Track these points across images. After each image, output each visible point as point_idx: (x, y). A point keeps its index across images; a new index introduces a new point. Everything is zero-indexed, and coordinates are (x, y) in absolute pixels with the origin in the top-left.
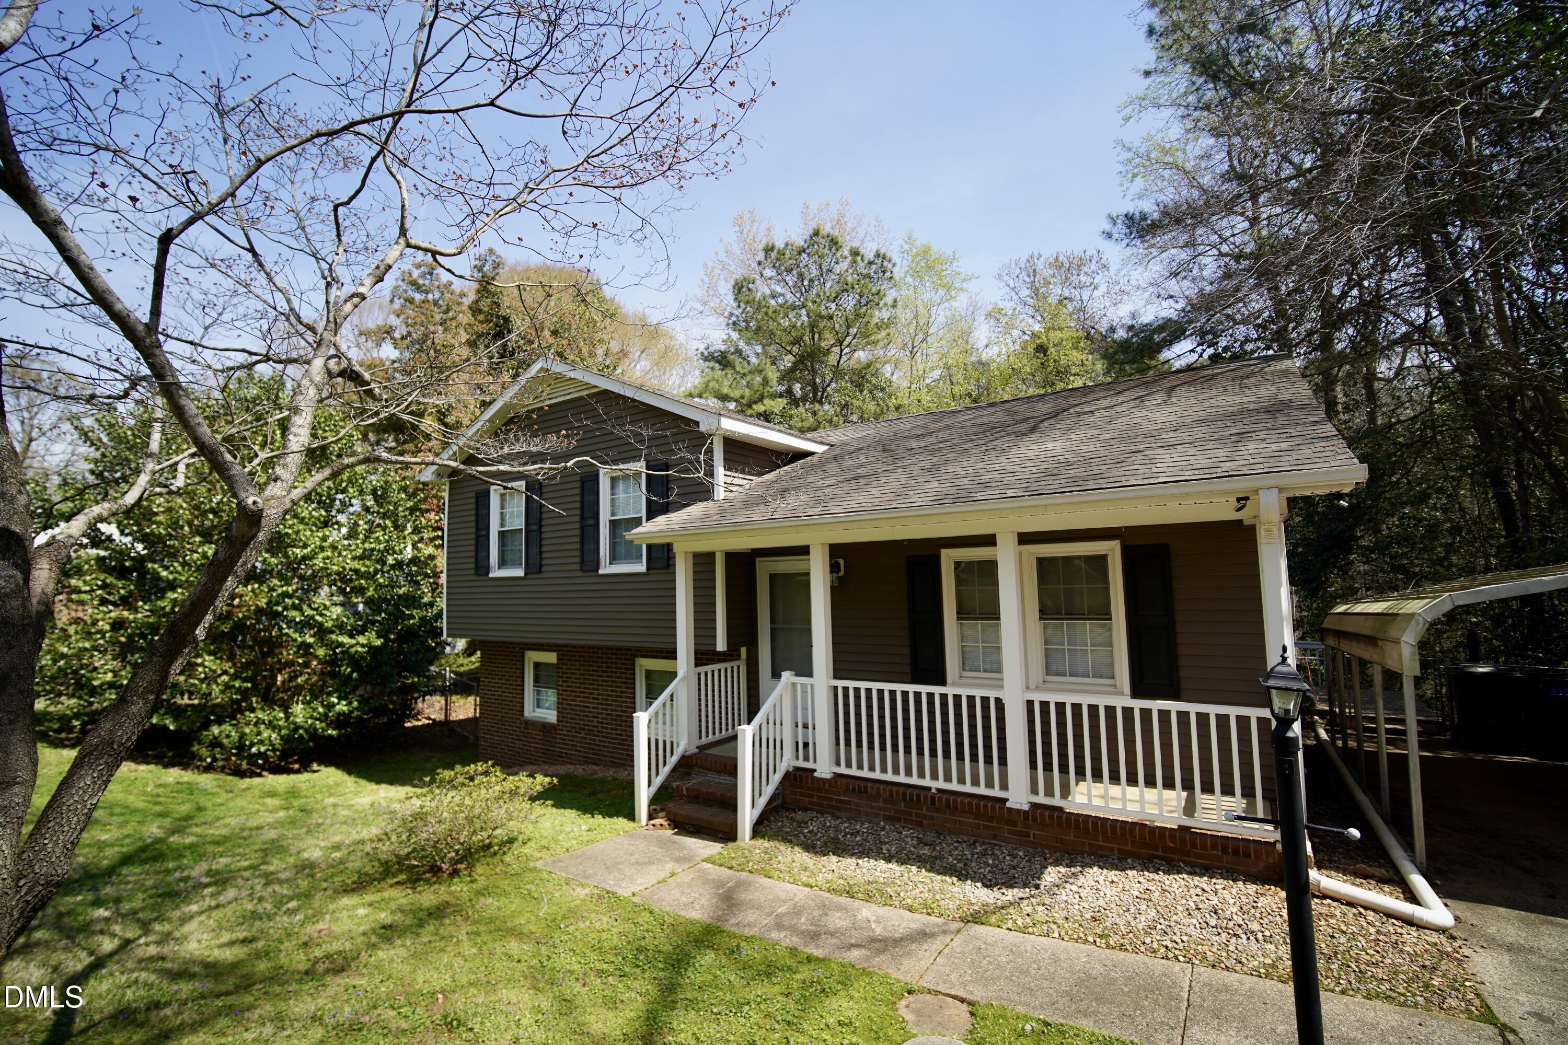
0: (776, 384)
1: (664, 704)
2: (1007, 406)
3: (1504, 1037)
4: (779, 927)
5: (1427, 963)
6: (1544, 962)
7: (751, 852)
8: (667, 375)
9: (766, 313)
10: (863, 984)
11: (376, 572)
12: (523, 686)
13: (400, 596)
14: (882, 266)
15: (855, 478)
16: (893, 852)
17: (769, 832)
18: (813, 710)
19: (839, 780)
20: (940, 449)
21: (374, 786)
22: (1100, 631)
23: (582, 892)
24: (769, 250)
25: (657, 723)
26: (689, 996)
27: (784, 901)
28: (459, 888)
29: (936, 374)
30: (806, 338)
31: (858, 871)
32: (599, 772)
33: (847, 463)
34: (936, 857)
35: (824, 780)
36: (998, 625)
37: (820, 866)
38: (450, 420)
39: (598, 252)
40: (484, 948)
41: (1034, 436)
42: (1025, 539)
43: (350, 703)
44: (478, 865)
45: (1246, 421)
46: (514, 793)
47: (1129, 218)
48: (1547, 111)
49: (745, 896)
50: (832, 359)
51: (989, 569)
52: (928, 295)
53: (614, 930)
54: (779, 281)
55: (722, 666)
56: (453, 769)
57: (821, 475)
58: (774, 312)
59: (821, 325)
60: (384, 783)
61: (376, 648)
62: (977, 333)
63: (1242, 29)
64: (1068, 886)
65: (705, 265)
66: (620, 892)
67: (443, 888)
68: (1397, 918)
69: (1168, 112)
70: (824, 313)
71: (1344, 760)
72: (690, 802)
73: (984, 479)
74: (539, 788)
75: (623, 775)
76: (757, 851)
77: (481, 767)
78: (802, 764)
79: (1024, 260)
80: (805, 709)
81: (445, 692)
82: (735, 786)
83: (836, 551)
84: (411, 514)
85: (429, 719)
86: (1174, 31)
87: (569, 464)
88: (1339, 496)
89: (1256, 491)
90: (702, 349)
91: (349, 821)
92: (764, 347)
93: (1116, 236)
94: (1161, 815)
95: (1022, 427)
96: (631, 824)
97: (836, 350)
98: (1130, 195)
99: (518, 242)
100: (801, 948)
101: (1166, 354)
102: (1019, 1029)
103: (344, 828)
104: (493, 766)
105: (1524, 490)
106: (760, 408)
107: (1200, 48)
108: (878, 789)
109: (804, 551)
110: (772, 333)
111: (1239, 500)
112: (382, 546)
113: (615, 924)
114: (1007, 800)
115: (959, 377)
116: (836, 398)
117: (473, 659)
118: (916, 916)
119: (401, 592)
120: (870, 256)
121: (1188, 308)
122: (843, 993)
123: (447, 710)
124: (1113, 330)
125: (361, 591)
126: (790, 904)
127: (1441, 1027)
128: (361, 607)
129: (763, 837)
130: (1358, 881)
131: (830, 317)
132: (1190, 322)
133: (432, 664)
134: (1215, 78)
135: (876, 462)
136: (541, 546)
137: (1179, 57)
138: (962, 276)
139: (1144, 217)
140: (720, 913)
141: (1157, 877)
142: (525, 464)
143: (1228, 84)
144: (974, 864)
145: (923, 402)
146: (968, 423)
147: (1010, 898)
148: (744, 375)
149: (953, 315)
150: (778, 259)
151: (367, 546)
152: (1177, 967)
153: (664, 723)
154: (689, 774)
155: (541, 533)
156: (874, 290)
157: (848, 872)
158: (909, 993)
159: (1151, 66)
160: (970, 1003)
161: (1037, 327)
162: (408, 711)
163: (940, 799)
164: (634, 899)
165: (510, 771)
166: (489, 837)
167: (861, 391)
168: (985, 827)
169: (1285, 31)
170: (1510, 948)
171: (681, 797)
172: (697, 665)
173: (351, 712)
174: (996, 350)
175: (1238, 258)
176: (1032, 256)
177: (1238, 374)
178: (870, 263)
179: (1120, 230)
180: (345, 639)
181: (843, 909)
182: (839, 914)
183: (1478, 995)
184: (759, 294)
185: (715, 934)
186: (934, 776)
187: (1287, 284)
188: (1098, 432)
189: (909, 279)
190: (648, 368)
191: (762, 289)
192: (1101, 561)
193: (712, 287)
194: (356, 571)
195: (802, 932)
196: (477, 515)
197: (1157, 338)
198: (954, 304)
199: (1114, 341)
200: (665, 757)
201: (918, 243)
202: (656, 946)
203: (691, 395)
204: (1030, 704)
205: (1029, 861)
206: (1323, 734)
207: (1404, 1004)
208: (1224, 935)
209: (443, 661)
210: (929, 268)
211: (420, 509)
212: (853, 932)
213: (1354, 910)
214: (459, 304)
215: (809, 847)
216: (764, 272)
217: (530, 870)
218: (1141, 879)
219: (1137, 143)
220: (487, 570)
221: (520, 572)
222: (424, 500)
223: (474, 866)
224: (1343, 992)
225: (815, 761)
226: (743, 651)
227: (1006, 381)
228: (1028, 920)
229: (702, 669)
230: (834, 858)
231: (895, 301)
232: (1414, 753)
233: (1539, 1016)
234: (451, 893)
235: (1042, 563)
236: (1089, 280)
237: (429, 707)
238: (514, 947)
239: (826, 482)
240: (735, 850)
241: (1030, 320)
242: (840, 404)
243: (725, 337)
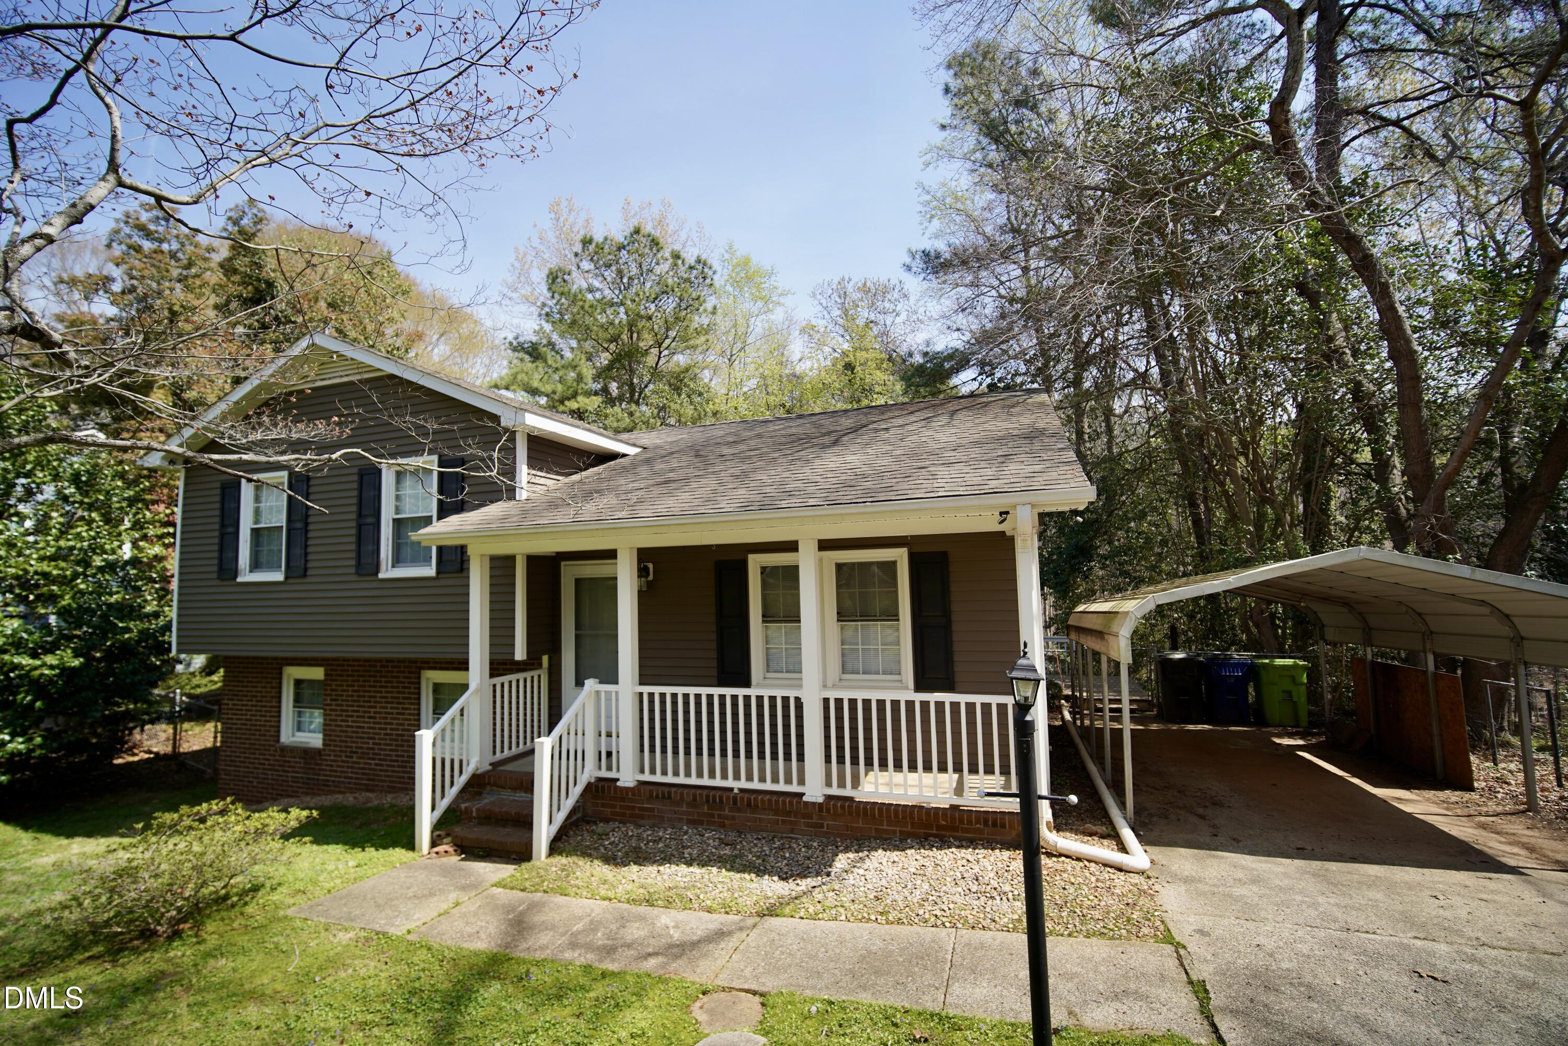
0: (590, 381)
1: (453, 720)
2: (814, 418)
3: (1177, 952)
4: (573, 945)
5: (1130, 901)
6: (1207, 888)
7: (546, 870)
8: (470, 363)
9: (582, 307)
10: (658, 992)
11: (76, 575)
12: (280, 707)
13: (110, 606)
14: (703, 272)
15: (666, 482)
16: (695, 856)
17: (568, 848)
18: (617, 718)
19: (643, 788)
20: (750, 457)
21: (64, 841)
22: (889, 631)
23: (344, 937)
24: (586, 242)
25: (443, 740)
26: (469, 1034)
27: (581, 918)
28: (182, 953)
29: (753, 383)
30: (624, 337)
31: (659, 878)
32: (374, 799)
33: (659, 466)
34: (736, 856)
35: (627, 789)
36: (799, 627)
37: (620, 877)
38: (190, 395)
39: (381, 223)
40: (212, 1019)
41: (836, 449)
42: (825, 545)
43: (30, 740)
44: (209, 921)
45: (1010, 444)
46: (259, 833)
47: (926, 254)
48: (1223, 212)
49: (538, 918)
50: (651, 360)
51: (792, 573)
52: (747, 305)
53: (383, 975)
54: (596, 275)
55: (521, 676)
56: (176, 811)
57: (632, 477)
58: (591, 306)
59: (640, 325)
60: (79, 835)
61: (73, 669)
62: (792, 347)
63: (1018, 104)
64: (856, 870)
65: (517, 250)
66: (393, 931)
67: (157, 956)
68: (1111, 867)
69: (957, 164)
70: (643, 313)
71: (1081, 737)
72: (480, 824)
73: (789, 487)
74: (294, 824)
75: (402, 800)
76: (554, 869)
77: (216, 805)
78: (604, 774)
79: (836, 281)
80: (609, 717)
81: (172, 719)
82: (531, 802)
83: (645, 555)
84: (130, 506)
85: (150, 752)
86: (965, 94)
87: (334, 456)
88: (1075, 513)
89: (1015, 507)
90: (510, 337)
91: (22, 889)
92: (579, 342)
93: (914, 269)
94: (935, 796)
95: (827, 440)
96: (410, 854)
97: (655, 351)
98: (928, 233)
99: (268, 201)
100: (596, 964)
101: (955, 381)
102: (806, 1012)
103: (12, 898)
104: (233, 803)
105: (1208, 510)
106: (573, 405)
107: (986, 112)
108: (682, 794)
109: (611, 555)
110: (588, 328)
111: (1001, 514)
112: (86, 544)
113: (384, 967)
114: (803, 794)
115: (774, 388)
116: (654, 400)
117: (215, 678)
118: (715, 916)
119: (113, 600)
120: (691, 260)
121: (973, 341)
122: (637, 1004)
123: (175, 741)
124: (911, 355)
125: (52, 599)
126: (587, 920)
127: (1137, 952)
128: (53, 620)
129: (560, 854)
130: (1086, 838)
131: (650, 318)
132: (973, 354)
133: (156, 686)
134: (996, 141)
135: (688, 466)
136: (306, 546)
137: (968, 117)
138: (780, 291)
139: (938, 256)
140: (509, 939)
141: (930, 853)
142: (283, 453)
143: (1007, 148)
144: (772, 859)
145: (740, 409)
146: (778, 433)
147: (803, 888)
148: (557, 369)
149: (770, 328)
150: (596, 253)
151: (62, 543)
152: (943, 932)
153: (452, 741)
154: (480, 794)
155: (307, 531)
156: (694, 295)
157: (649, 881)
158: (704, 993)
159: (946, 121)
160: (762, 995)
161: (846, 346)
162: (119, 744)
163: (742, 799)
164: (409, 937)
165: (254, 807)
166: (225, 887)
167: (679, 395)
168: (784, 821)
169: (1050, 111)
170: (1187, 880)
171: (470, 819)
172: (492, 676)
173: (30, 751)
174: (808, 364)
175: (1012, 301)
176: (843, 279)
177: (1008, 403)
178: (691, 268)
179: (918, 264)
180: (25, 661)
181: (642, 918)
182: (637, 925)
183: (1162, 922)
184: (575, 287)
185: (502, 963)
186: (737, 777)
187: (1049, 327)
188: (890, 448)
189: (729, 288)
190: (448, 353)
191: (578, 282)
192: (890, 568)
193: (523, 274)
194: (45, 575)
195: (598, 948)
196: (222, 509)
197: (947, 365)
198: (772, 317)
199: (912, 365)
200: (452, 777)
201: (738, 254)
202: (433, 986)
203: (496, 386)
204: (826, 701)
205: (822, 850)
206: (1068, 716)
207: (1112, 938)
208: (983, 899)
209: (171, 683)
210: (749, 279)
211: (143, 501)
212: (651, 941)
213: (1081, 864)
214: (206, 260)
215: (610, 860)
216: (581, 265)
217: (279, 920)
218: (918, 857)
219: (935, 187)
220: (235, 573)
221: (279, 576)
222: (150, 490)
223: (203, 923)
224: (1070, 935)
225: (618, 770)
226: (545, 659)
227: (817, 394)
228: (819, 906)
229: (498, 680)
230: (635, 868)
231: (715, 308)
232: (1127, 726)
233: (1201, 932)
234: (168, 961)
235: (839, 567)
236: (892, 307)
237: (150, 738)
238: (252, 1012)
239: (636, 485)
240: (528, 871)
241: (840, 339)
242: (657, 407)
243: (537, 328)
